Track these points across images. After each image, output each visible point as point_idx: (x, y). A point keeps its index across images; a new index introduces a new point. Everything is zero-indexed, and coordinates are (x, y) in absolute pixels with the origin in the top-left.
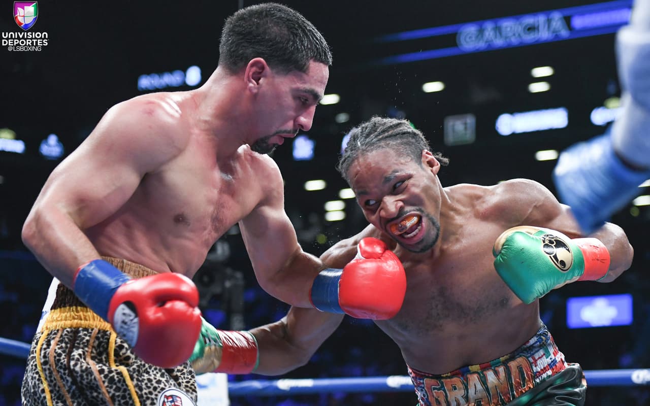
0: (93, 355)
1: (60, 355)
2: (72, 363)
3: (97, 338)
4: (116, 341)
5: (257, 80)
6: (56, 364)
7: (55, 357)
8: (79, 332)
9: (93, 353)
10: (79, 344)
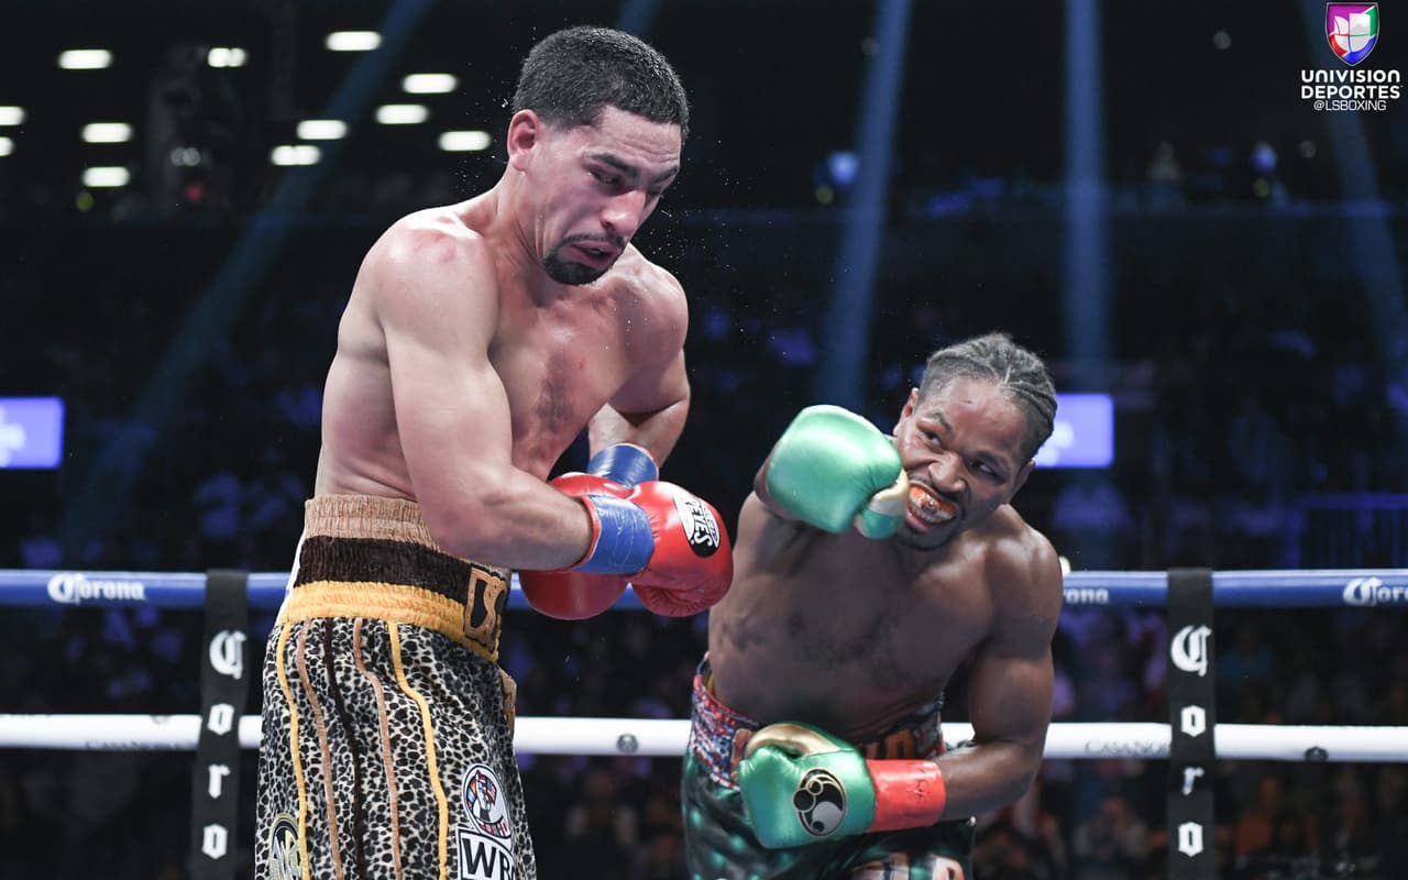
0: (366, 661)
1: (314, 662)
2: (339, 675)
3: (364, 633)
4: (400, 636)
6: (310, 677)
7: (307, 667)
8: (334, 625)
9: (366, 658)
10: (337, 644)
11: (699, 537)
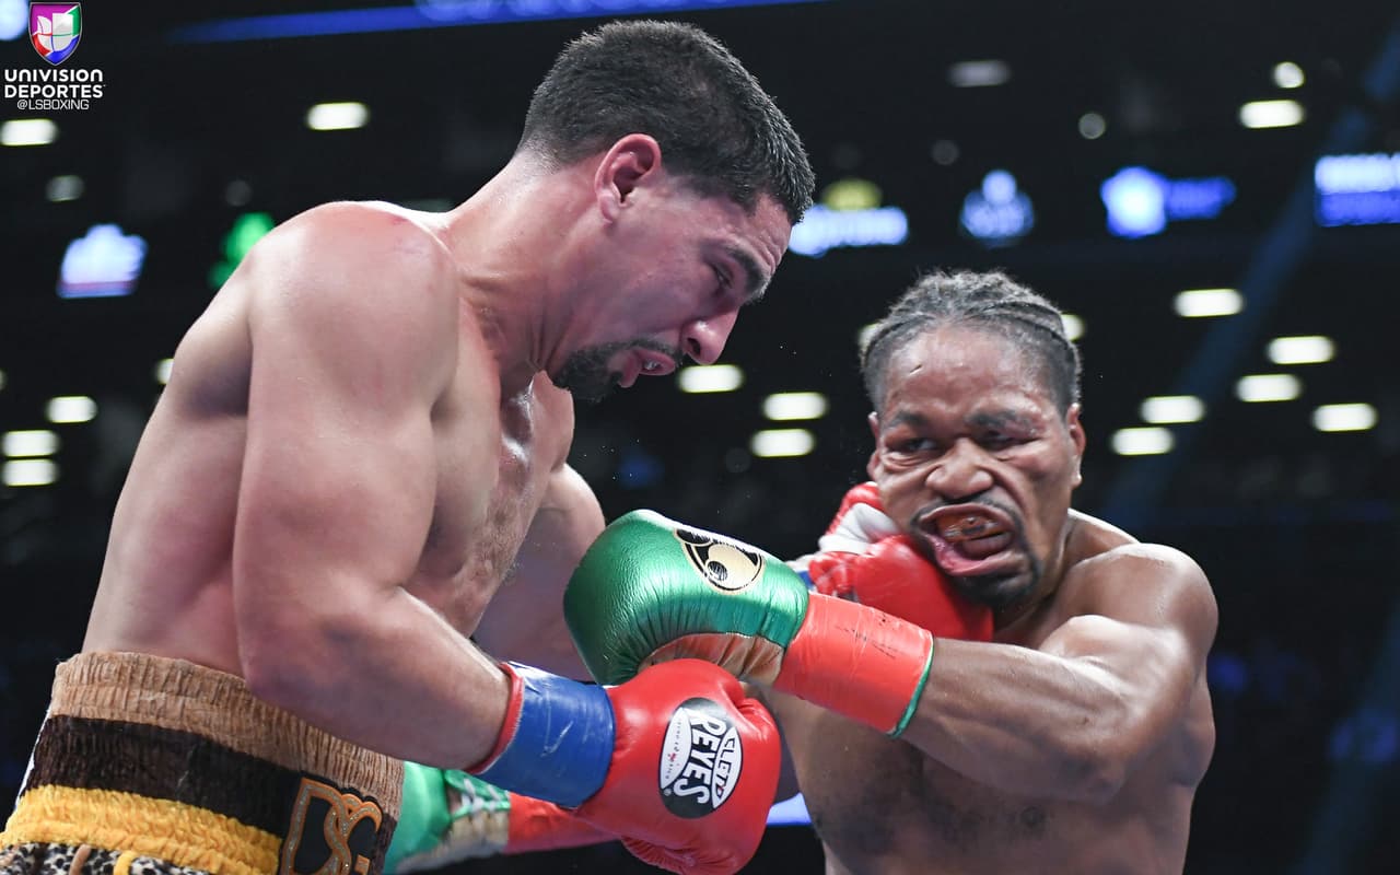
5: (625, 191)
8: (47, 855)
11: (683, 787)
